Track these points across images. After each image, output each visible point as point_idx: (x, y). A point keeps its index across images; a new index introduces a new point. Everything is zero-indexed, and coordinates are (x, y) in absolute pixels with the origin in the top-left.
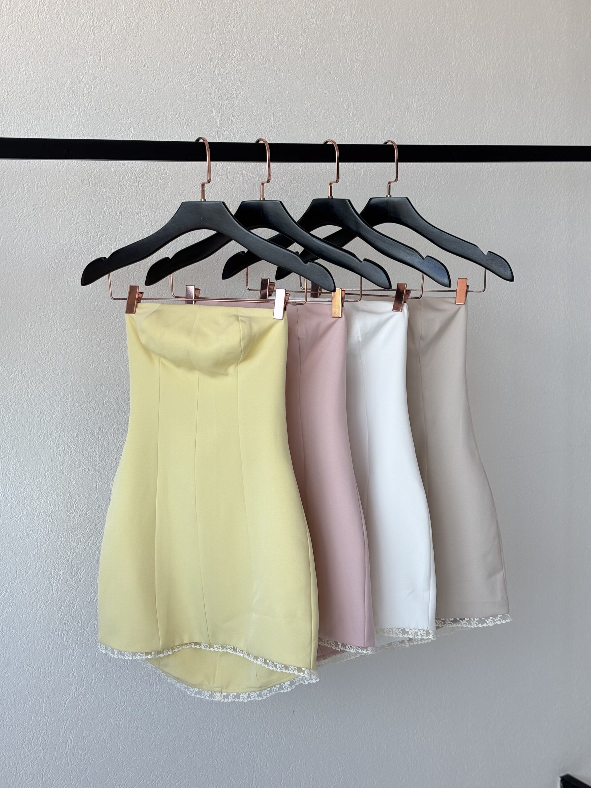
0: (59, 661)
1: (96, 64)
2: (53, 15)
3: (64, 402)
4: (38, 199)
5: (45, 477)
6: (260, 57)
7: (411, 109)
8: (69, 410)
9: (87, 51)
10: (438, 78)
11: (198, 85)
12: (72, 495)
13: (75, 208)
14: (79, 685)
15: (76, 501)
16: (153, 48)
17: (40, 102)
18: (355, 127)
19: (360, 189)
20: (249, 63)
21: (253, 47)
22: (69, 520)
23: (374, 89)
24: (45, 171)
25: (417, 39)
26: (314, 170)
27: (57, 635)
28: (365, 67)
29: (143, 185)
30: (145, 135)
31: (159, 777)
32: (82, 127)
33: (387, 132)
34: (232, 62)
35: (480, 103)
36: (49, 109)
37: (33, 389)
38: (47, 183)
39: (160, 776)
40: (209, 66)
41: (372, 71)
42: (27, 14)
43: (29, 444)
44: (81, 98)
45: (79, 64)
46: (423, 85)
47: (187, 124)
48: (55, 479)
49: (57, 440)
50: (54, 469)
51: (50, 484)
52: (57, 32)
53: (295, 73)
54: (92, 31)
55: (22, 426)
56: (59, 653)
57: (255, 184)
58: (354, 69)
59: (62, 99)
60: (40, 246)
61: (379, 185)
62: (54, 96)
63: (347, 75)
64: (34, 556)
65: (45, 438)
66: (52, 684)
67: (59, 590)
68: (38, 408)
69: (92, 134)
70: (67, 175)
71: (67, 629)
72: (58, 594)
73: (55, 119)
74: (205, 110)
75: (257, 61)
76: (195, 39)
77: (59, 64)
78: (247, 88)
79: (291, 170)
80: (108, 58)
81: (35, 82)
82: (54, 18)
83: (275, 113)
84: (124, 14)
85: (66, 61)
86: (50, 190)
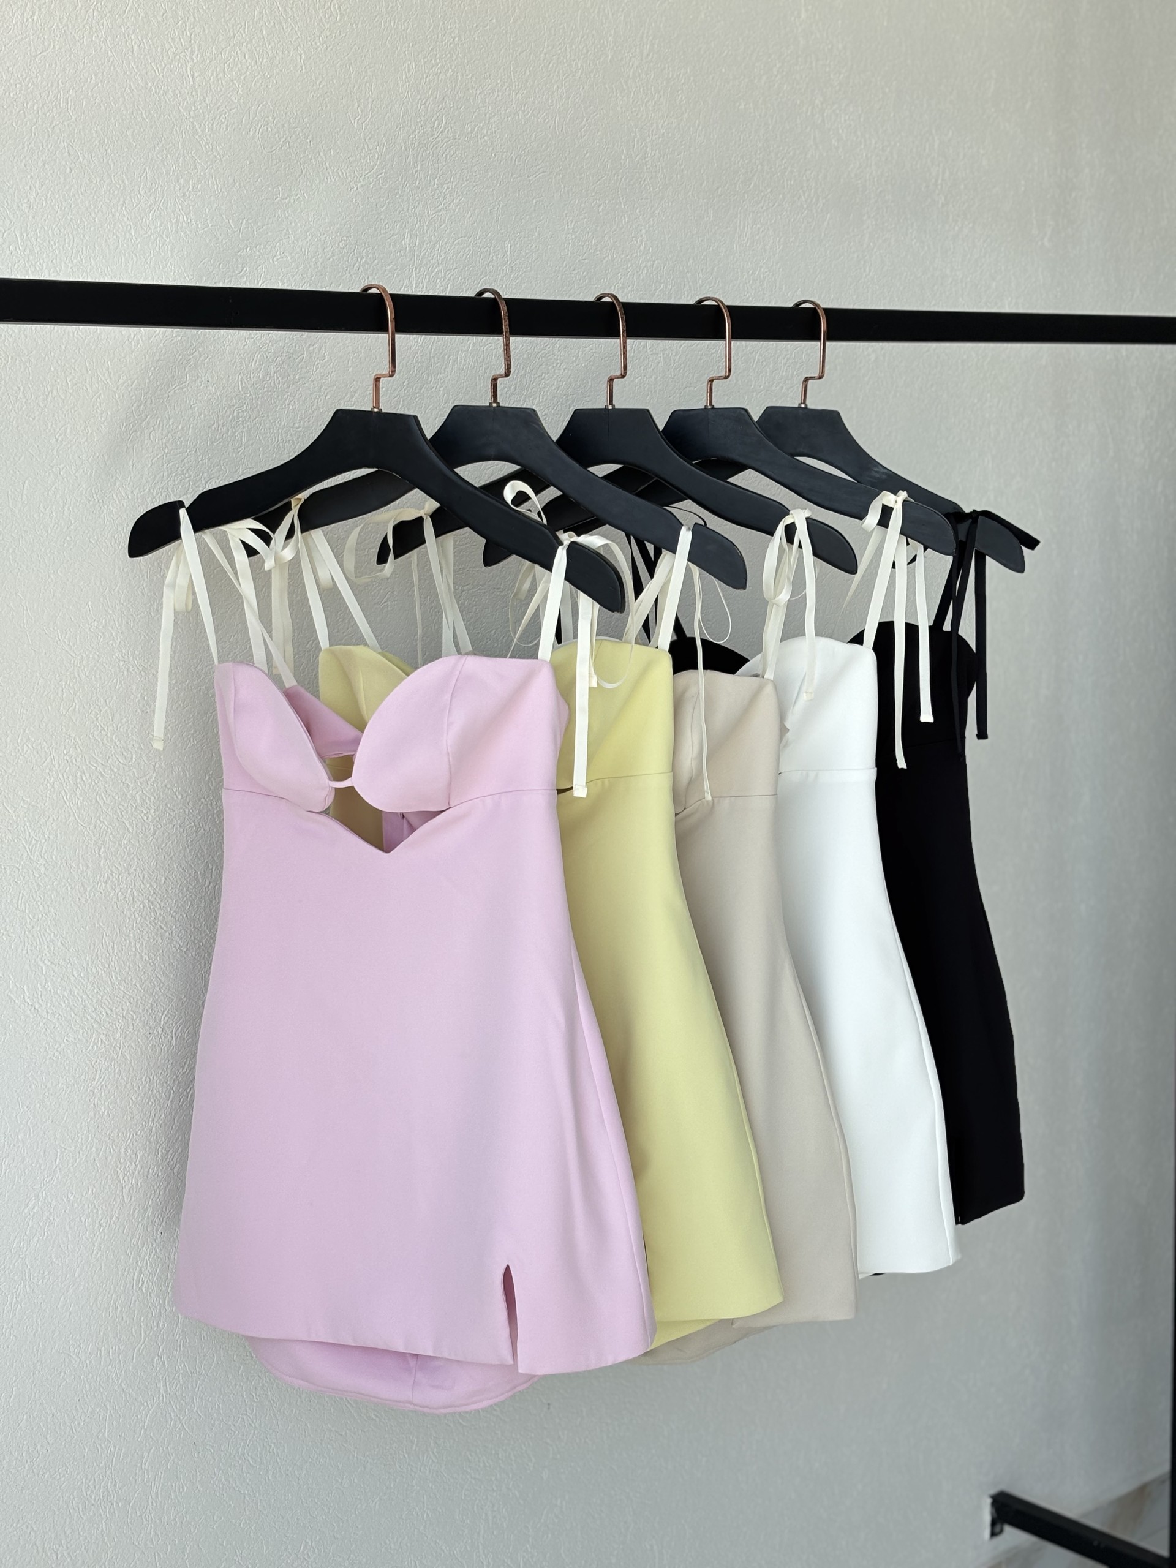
0: (134, 1332)
1: (197, 137)
2: (118, 36)
3: (142, 815)
4: (93, 406)
5: (107, 966)
6: (487, 132)
7: (742, 239)
8: (152, 829)
9: (180, 111)
10: (787, 180)
11: (379, 183)
12: (157, 1000)
13: (161, 425)
14: (171, 1380)
15: (164, 1011)
16: (299, 109)
17: (96, 210)
18: (649, 271)
19: (658, 391)
20: (467, 144)
21: (474, 113)
22: (152, 1050)
23: (681, 199)
24: (105, 352)
25: (751, 104)
26: (580, 353)
27: (130, 1282)
28: (665, 159)
29: (282, 379)
30: (285, 281)
31: (314, 1552)
32: (173, 263)
33: (702, 281)
34: (437, 139)
35: (856, 230)
36: (112, 226)
37: (86, 790)
38: (110, 373)
39: (316, 1550)
40: (398, 148)
41: (678, 164)
42: (71, 33)
43: (79, 899)
44: (169, 204)
45: (165, 137)
46: (762, 194)
47: (359, 260)
48: (127, 968)
49: (129, 891)
50: (124, 947)
51: (117, 978)
52: (125, 73)
53: (548, 164)
54: (189, 73)
55: (65, 864)
56: (135, 1318)
57: (479, 379)
58: (647, 160)
59: (136, 206)
60: (96, 501)
61: (689, 385)
62: (122, 199)
63: (635, 171)
64: (88, 1123)
65: (108, 886)
66: (122, 1382)
67: (135, 1190)
68: (95, 827)
69: (191, 277)
70: (145, 358)
71: (149, 1268)
72: (133, 1198)
73: (123, 245)
74: (392, 232)
75: (481, 139)
76: (372, 94)
77: (130, 137)
78: (465, 193)
79: (540, 354)
80: (218, 127)
81: (86, 172)
82: (120, 43)
83: (514, 242)
84: (248, 40)
85: (142, 130)
86: (115, 389)
